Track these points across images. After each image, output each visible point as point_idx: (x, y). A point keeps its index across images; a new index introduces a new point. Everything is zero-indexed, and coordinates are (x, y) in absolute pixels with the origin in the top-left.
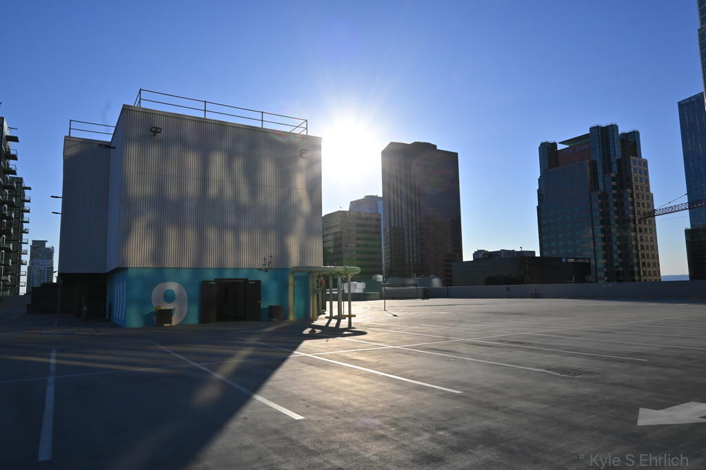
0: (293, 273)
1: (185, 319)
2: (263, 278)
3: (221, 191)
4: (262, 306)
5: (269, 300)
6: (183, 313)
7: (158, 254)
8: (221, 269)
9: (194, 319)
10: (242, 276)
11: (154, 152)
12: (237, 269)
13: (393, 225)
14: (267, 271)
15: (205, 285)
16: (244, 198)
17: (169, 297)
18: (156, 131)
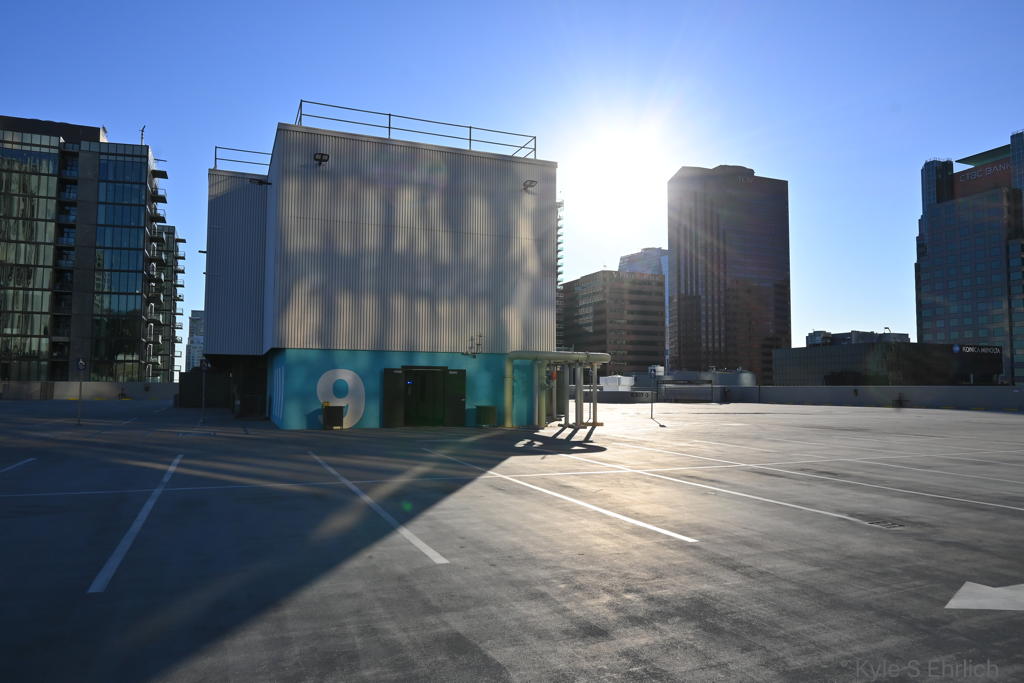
0: (512, 360)
1: (361, 419)
2: (470, 366)
3: (412, 243)
4: (468, 407)
5: (478, 397)
6: (358, 413)
7: (326, 331)
8: (411, 353)
9: (373, 422)
10: (440, 363)
11: (320, 188)
12: (433, 354)
13: (683, 292)
14: (474, 357)
15: (388, 374)
16: (444, 253)
17: (340, 390)
18: (321, 159)
